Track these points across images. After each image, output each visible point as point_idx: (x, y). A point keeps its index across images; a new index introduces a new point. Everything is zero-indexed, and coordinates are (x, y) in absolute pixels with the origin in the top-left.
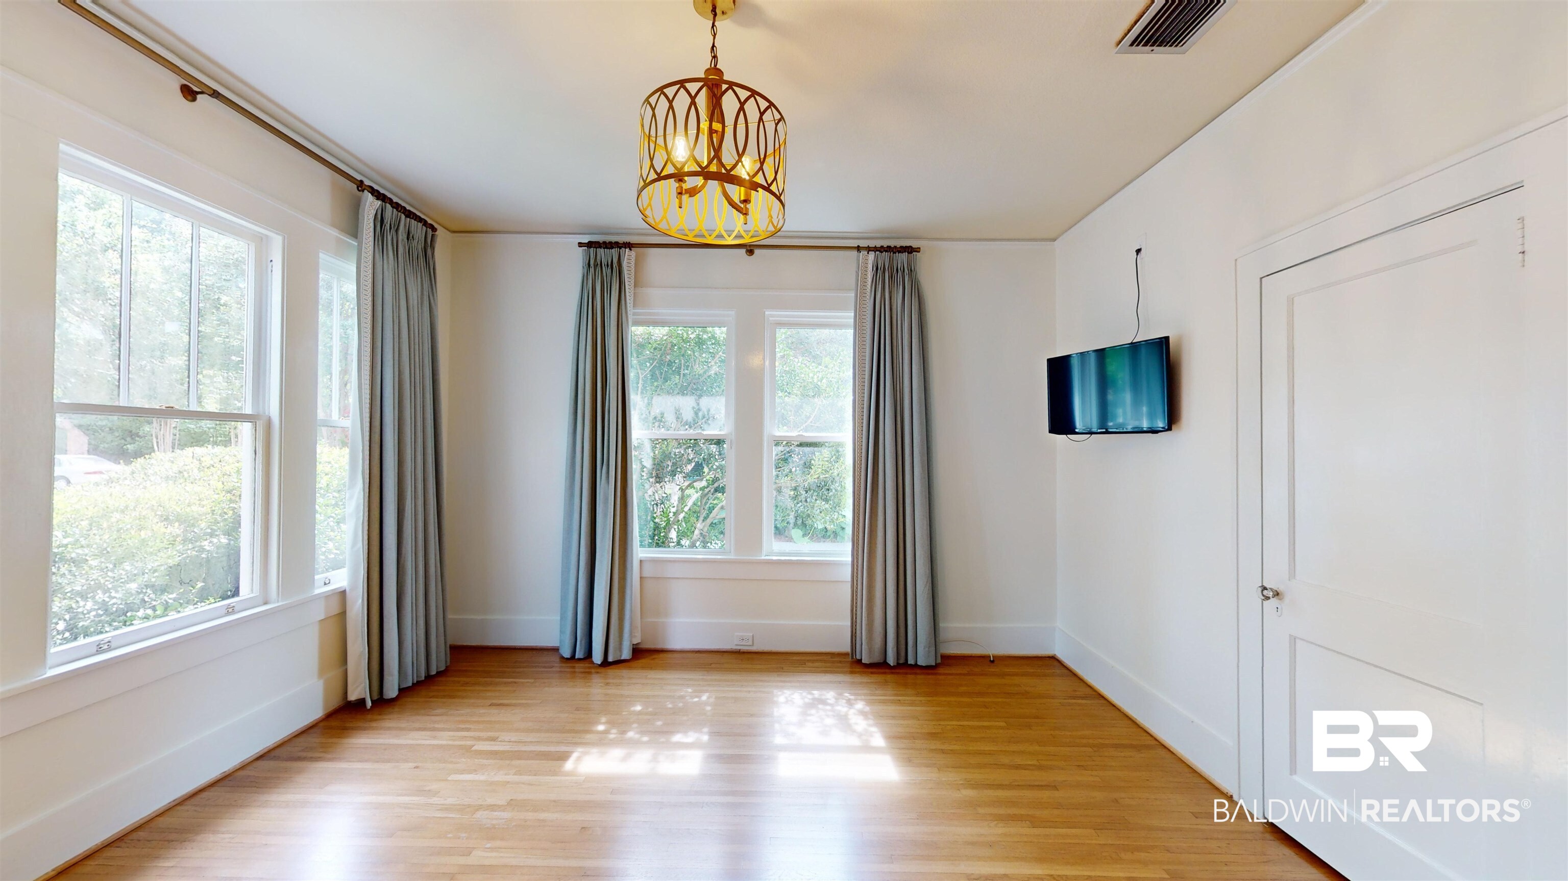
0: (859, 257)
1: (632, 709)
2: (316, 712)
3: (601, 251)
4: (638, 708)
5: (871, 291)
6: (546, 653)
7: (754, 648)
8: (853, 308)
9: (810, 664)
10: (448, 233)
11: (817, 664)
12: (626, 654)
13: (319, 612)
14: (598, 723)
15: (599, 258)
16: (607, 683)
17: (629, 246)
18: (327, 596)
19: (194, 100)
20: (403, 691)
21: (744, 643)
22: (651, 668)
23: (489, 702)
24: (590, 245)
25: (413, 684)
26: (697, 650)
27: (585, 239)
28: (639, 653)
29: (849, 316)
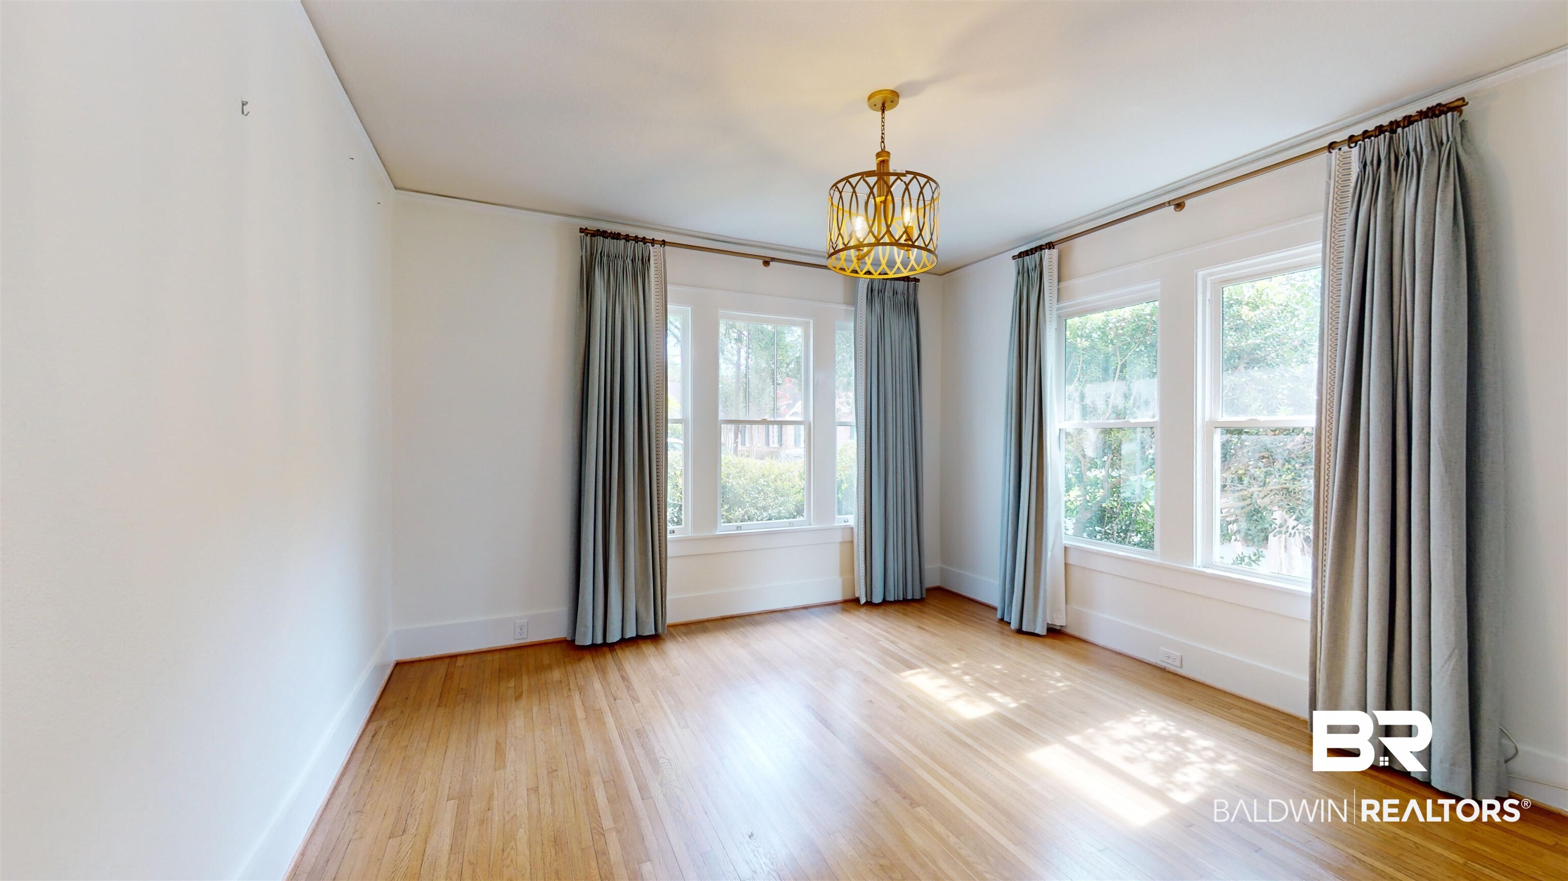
0: (1330, 159)
1: (993, 665)
2: (839, 598)
3: (1027, 258)
4: (998, 667)
5: (1353, 202)
6: (983, 607)
7: (1183, 672)
8: (1321, 236)
9: (1238, 712)
10: (939, 276)
11: (1246, 715)
12: (1041, 630)
13: (839, 537)
14: (958, 661)
15: (1025, 265)
16: (1004, 644)
17: (1050, 246)
18: (844, 528)
19: (769, 264)
20: (885, 603)
21: (1170, 661)
22: (1053, 648)
23: (919, 624)
24: (1021, 255)
25: (895, 600)
26: (1119, 651)
27: (1016, 252)
28: (1054, 632)
29: (1315, 250)
